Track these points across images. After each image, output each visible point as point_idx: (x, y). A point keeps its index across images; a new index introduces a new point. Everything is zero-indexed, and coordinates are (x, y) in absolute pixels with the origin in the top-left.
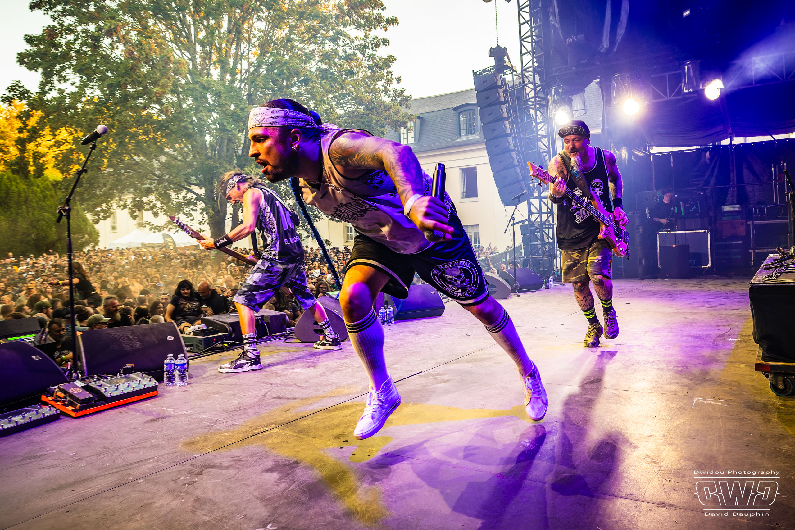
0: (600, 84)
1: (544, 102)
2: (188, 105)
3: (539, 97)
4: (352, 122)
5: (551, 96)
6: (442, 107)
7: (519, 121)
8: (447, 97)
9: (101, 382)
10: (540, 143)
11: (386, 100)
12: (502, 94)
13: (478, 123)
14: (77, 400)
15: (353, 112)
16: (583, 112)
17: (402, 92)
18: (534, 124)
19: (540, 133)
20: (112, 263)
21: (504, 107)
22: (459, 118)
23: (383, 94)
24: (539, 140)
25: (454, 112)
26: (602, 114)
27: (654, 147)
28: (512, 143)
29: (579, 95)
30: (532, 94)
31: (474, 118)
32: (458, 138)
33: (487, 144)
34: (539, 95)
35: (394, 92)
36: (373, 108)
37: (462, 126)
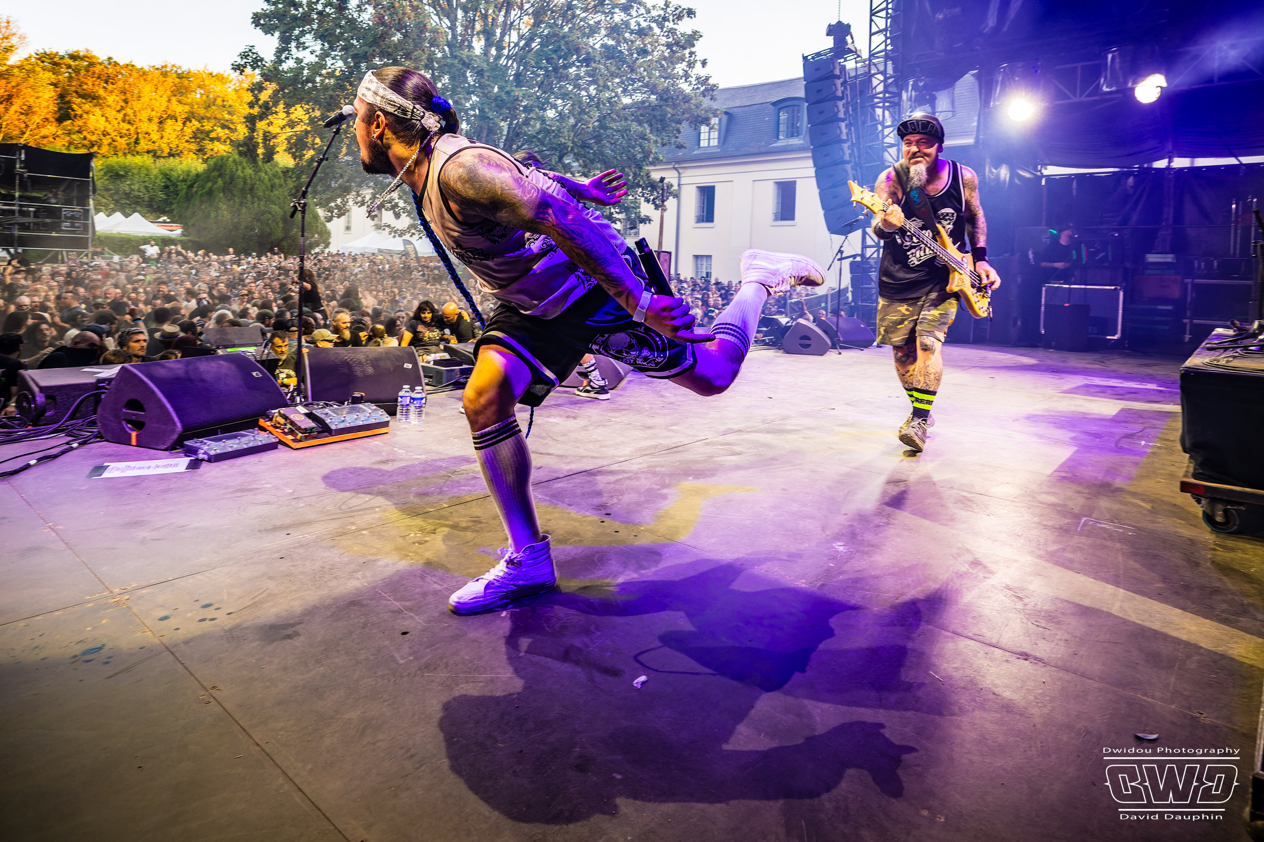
0: (978, 77)
1: (896, 100)
2: (443, 85)
3: (889, 93)
4: (641, 115)
5: (907, 91)
6: (758, 100)
7: (860, 123)
8: (765, 87)
9: (327, 410)
10: (886, 154)
11: (686, 88)
12: (839, 86)
13: (804, 123)
14: (299, 428)
15: (643, 102)
16: (950, 114)
17: (707, 79)
18: (880, 127)
19: (887, 140)
20: (343, 270)
21: (840, 104)
22: (779, 116)
23: (683, 80)
24: (885, 149)
25: (773, 108)
26: (976, 118)
27: (1049, 167)
28: (847, 152)
29: (946, 91)
30: (880, 88)
31: (798, 117)
32: (775, 142)
33: (813, 151)
34: (890, 89)
35: (697, 79)
37: (781, 126)
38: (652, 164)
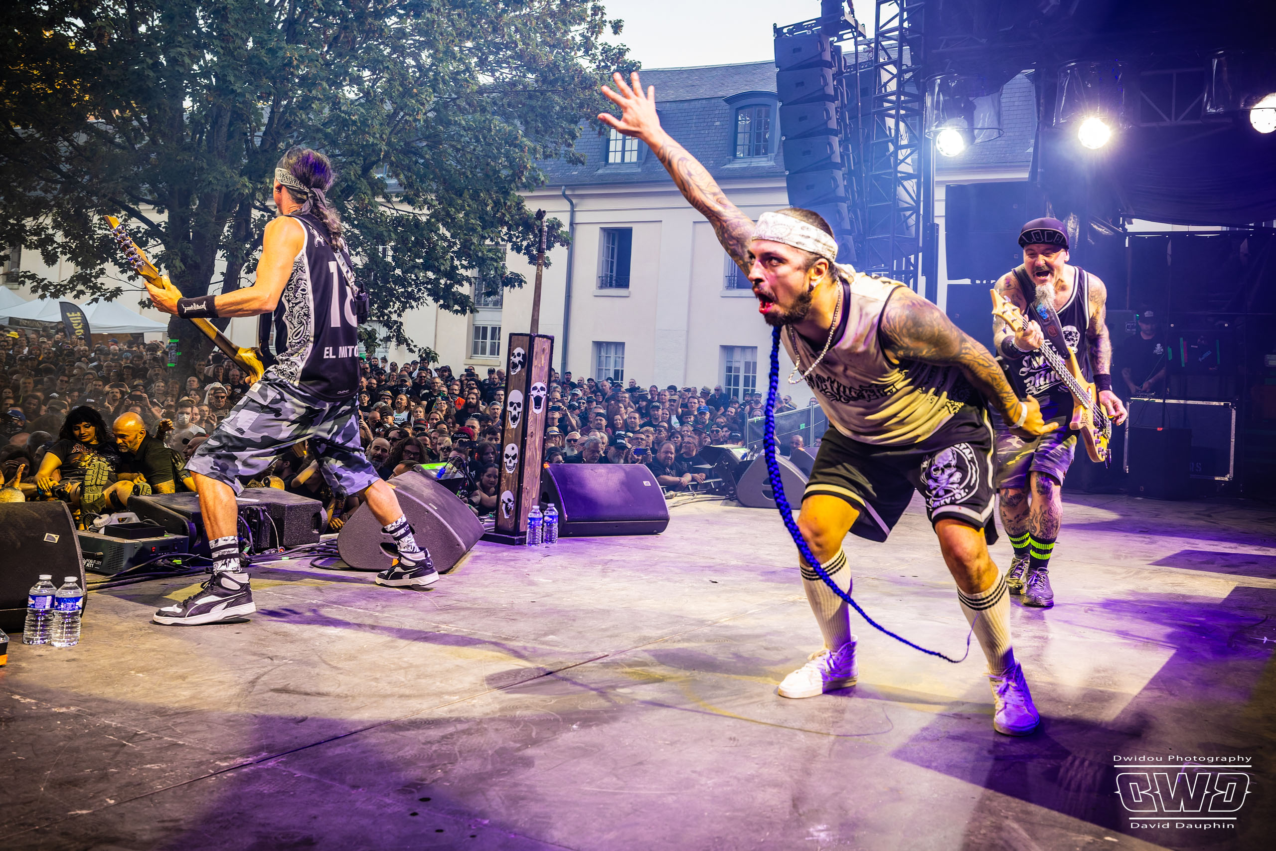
0: (1034, 78)
1: (916, 106)
3: (905, 95)
4: (509, 105)
5: (932, 94)
6: (703, 92)
7: (861, 139)
10: (900, 189)
11: (587, 65)
12: (830, 79)
13: (776, 135)
15: (513, 84)
16: (995, 134)
17: (622, 52)
18: (891, 148)
19: (902, 168)
21: (832, 107)
22: (737, 120)
23: (582, 52)
24: (899, 181)
25: (727, 106)
27: (1134, 220)
28: (842, 183)
29: (989, 98)
30: (892, 86)
31: (767, 123)
32: (730, 162)
33: (789, 179)
34: (907, 89)
35: (605, 51)
36: (556, 80)
37: (740, 136)
38: (526, 187)
